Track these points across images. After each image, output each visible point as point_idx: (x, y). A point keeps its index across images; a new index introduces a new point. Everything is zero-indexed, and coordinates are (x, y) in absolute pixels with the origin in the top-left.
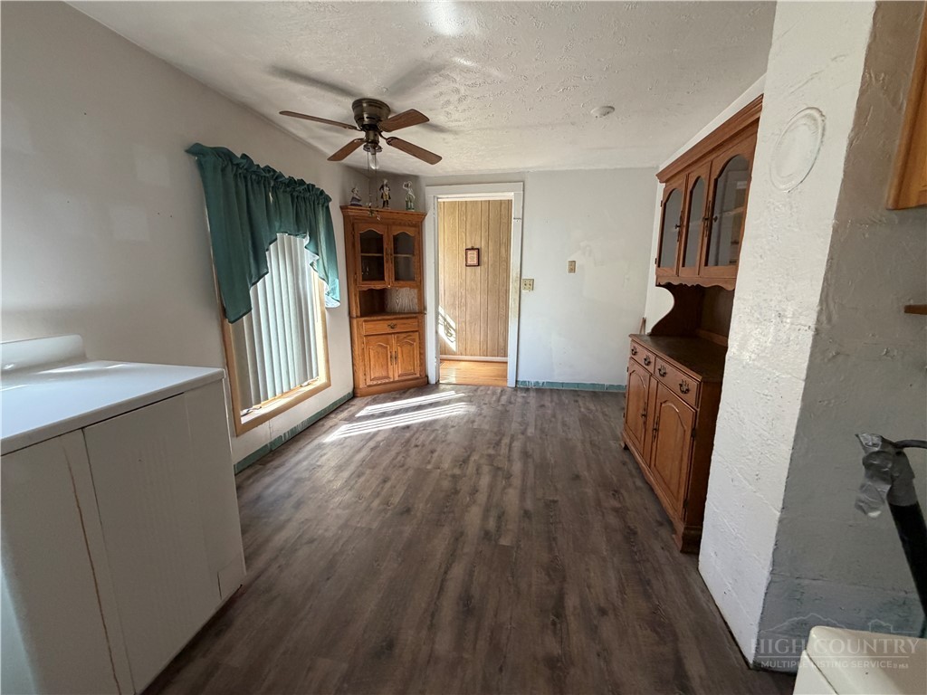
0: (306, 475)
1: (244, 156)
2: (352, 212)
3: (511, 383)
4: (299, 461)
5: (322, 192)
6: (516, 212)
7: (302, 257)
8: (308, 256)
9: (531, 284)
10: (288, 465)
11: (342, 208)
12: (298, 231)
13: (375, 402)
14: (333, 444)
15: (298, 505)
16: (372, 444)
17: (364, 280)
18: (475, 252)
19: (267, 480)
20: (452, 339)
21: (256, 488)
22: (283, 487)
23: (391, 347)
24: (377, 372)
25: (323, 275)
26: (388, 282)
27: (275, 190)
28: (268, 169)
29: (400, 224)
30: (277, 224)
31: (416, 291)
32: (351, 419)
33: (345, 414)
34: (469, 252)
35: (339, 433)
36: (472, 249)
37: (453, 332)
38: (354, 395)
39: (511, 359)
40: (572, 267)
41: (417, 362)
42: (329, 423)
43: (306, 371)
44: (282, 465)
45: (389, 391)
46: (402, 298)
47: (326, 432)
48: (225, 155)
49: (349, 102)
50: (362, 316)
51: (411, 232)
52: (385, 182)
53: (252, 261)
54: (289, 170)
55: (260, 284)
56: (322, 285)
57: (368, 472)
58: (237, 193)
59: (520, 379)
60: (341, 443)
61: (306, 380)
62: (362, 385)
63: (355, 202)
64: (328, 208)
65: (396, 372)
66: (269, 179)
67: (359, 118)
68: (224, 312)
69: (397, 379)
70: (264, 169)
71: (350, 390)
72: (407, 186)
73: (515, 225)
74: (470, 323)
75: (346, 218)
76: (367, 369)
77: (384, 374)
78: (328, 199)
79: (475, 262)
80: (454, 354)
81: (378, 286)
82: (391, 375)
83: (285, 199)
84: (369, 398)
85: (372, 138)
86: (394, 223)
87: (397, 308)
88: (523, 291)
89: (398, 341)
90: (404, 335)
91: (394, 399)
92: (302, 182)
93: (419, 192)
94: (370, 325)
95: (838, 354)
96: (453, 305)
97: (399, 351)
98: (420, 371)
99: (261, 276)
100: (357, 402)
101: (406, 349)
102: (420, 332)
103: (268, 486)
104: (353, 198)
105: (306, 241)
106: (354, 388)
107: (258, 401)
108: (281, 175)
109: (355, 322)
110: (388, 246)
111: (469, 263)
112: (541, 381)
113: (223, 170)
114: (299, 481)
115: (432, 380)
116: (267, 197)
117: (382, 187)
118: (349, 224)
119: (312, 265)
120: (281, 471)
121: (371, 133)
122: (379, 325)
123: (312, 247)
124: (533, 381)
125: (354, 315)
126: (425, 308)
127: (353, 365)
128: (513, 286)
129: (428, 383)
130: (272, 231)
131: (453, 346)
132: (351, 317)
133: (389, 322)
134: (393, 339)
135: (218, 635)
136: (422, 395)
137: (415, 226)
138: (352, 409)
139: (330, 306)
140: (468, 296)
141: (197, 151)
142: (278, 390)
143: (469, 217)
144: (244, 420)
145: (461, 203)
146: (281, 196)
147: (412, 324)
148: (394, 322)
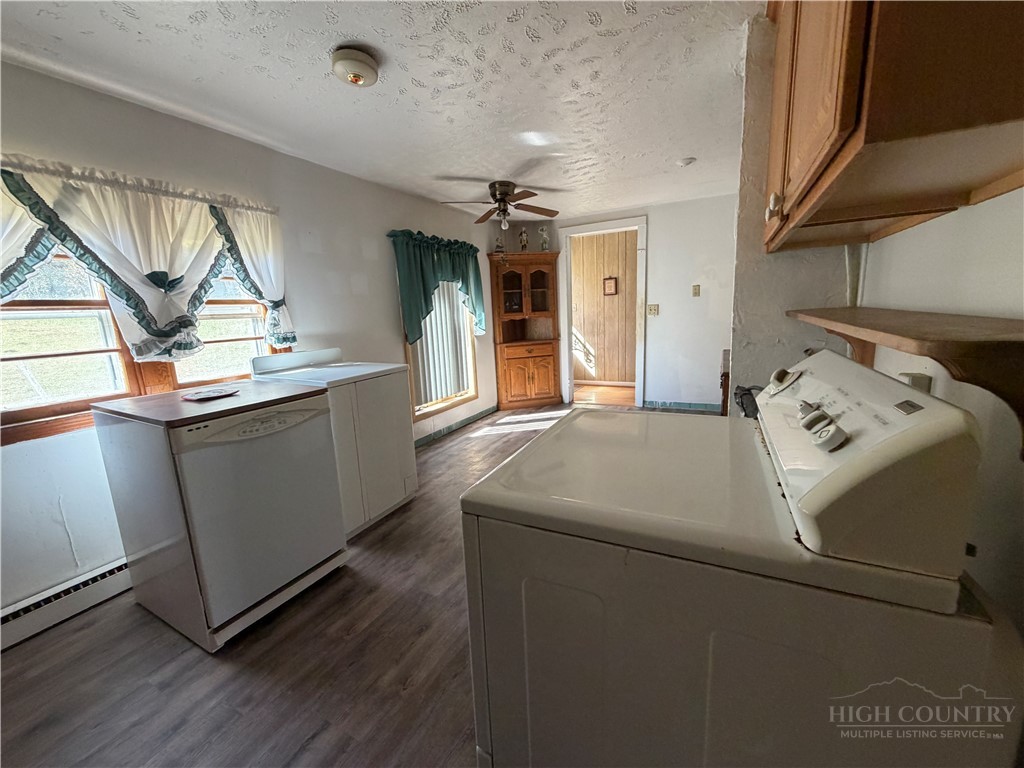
0: (456, 453)
1: (419, 233)
2: (496, 258)
3: (639, 403)
4: (453, 445)
5: (472, 246)
6: (641, 243)
7: (457, 296)
8: (461, 296)
9: (656, 309)
10: (445, 447)
11: (488, 255)
12: (454, 278)
13: (514, 414)
14: (477, 438)
15: (450, 467)
16: (505, 439)
17: (506, 312)
18: (613, 281)
19: (431, 454)
20: (592, 365)
21: (424, 458)
22: (441, 458)
23: (529, 369)
24: (516, 390)
25: (471, 309)
26: (527, 314)
27: (438, 250)
28: (434, 237)
29: (536, 264)
30: (439, 275)
31: (551, 320)
32: (492, 424)
33: (489, 421)
34: (607, 282)
35: (484, 431)
36: (610, 278)
37: (592, 358)
38: (498, 409)
39: (639, 383)
40: (697, 291)
41: (552, 383)
42: (475, 426)
43: (460, 385)
44: (441, 447)
45: (527, 407)
46: (540, 326)
47: (474, 431)
48: (408, 234)
49: (487, 185)
50: (504, 342)
51: (544, 269)
52: (524, 229)
53: (423, 301)
54: (448, 234)
55: (428, 318)
56: (472, 318)
57: (499, 454)
58: (415, 257)
59: (646, 400)
60: (483, 438)
61: (459, 391)
62: (504, 401)
63: (499, 249)
64: (476, 257)
65: (533, 391)
66: (434, 245)
67: (493, 195)
68: (406, 337)
69: (534, 396)
70: (431, 239)
71: (495, 404)
72: (542, 230)
73: (641, 255)
74: (609, 349)
75: (491, 263)
76: (509, 387)
77: (522, 392)
78: (476, 250)
79: (613, 291)
80: (594, 379)
81: (518, 317)
82: (528, 393)
83: (445, 256)
84: (510, 412)
85: (502, 207)
86: (531, 264)
87: (536, 337)
88: (648, 316)
89: (535, 363)
90: (540, 359)
91: (530, 413)
92: (456, 242)
93: (553, 235)
94: (511, 350)
95: (748, 343)
96: (592, 332)
97: (536, 373)
98: (555, 391)
99: (429, 313)
100: (500, 414)
101: (542, 370)
102: (555, 356)
103: (431, 457)
104: (498, 246)
105: (460, 285)
106: (498, 403)
107: (426, 402)
108: (442, 240)
109: (498, 347)
110: (526, 282)
111: (607, 292)
112: (668, 402)
113: (407, 244)
114: (451, 456)
115: (566, 400)
116: (433, 259)
117: (521, 234)
118: (495, 267)
119: (464, 302)
120: (440, 450)
121: (502, 204)
122: (519, 350)
123: (464, 289)
124: (660, 401)
125: (498, 342)
126: (559, 335)
127: (497, 383)
128: (640, 311)
129: (562, 402)
130: (437, 281)
131: (593, 372)
132: (495, 344)
133: (527, 348)
134: (530, 362)
135: (404, 512)
136: (555, 410)
137: (549, 264)
138: (495, 418)
139: (478, 334)
140: (607, 323)
141: (393, 235)
142: (439, 396)
143: (606, 249)
144: (417, 414)
145: (598, 237)
146: (442, 254)
147: (548, 349)
148: (532, 347)
